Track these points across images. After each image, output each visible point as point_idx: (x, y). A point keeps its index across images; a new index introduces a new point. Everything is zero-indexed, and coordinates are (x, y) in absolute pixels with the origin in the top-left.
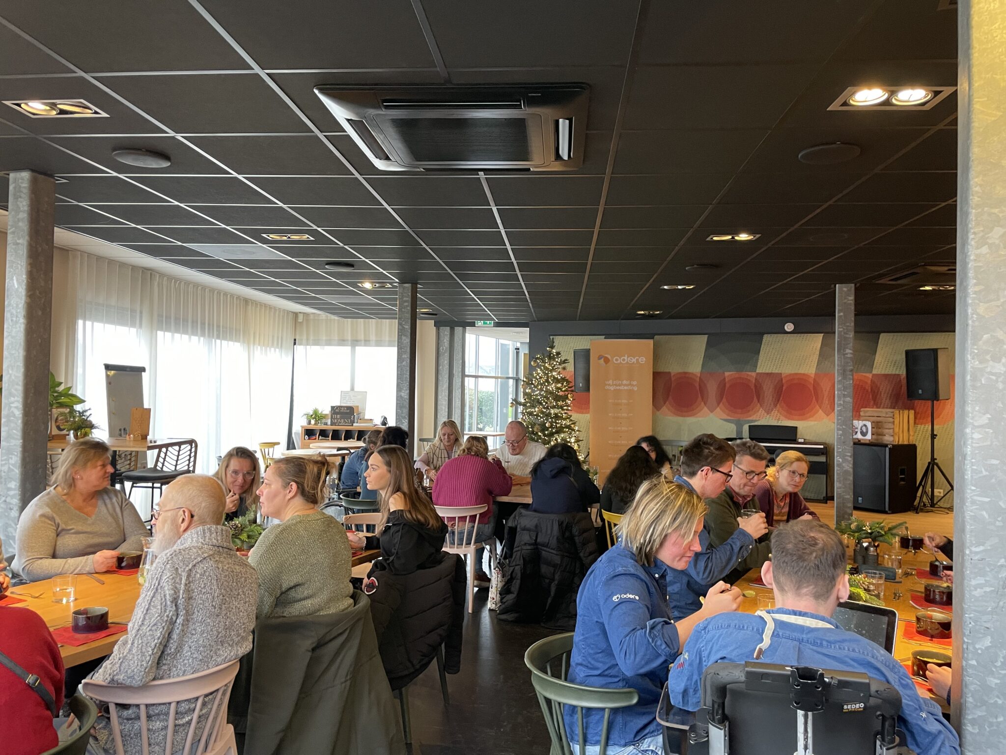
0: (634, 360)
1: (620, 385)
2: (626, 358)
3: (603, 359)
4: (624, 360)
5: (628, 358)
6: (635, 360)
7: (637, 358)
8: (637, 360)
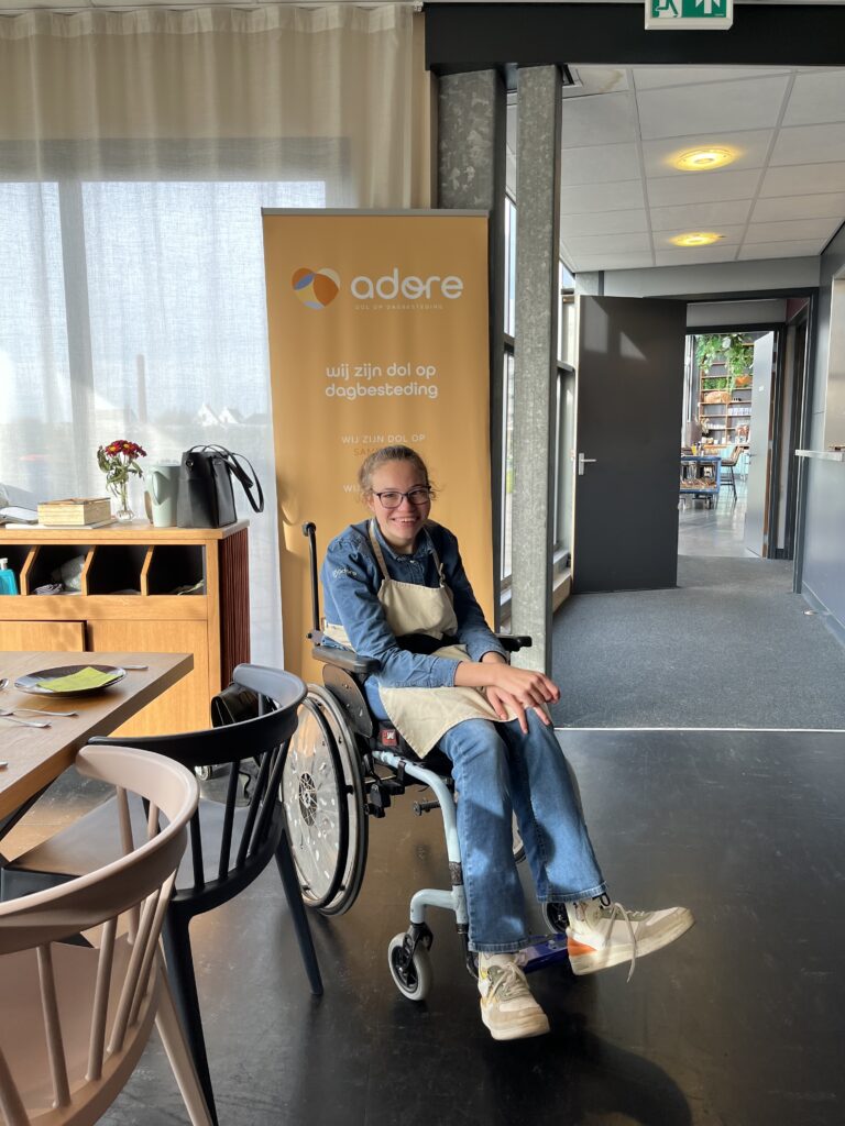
0: (423, 288)
1: (376, 382)
2: (395, 281)
3: (311, 287)
4: (387, 288)
5: (401, 280)
6: (427, 287)
7: (438, 279)
8: (436, 287)
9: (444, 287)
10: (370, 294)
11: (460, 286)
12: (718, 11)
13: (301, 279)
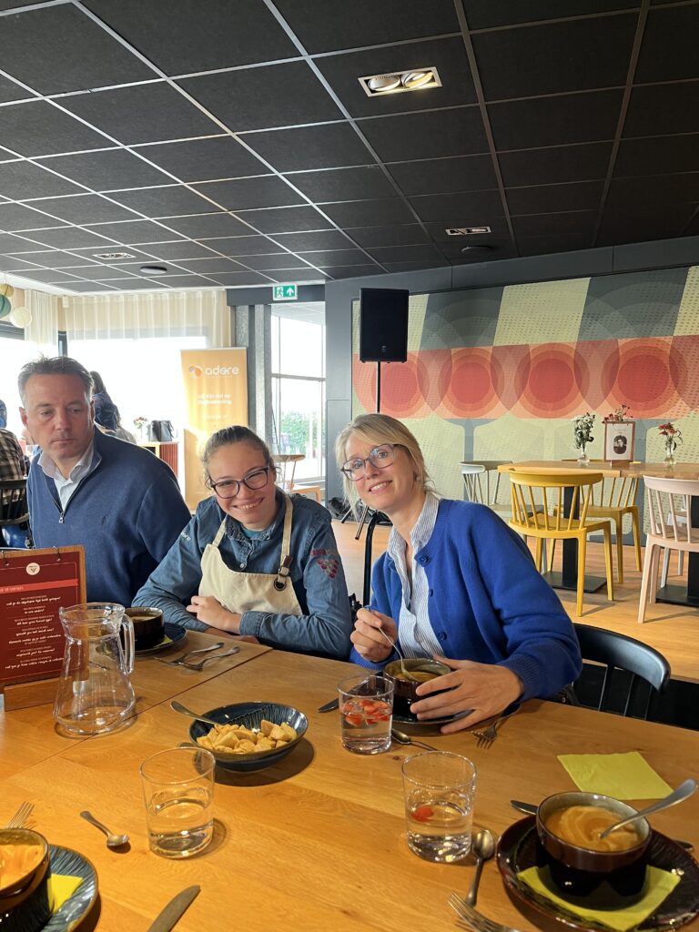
1: (213, 399)
3: (194, 371)
5: (220, 369)
7: (231, 368)
8: (230, 371)
12: (293, 295)
13: (191, 369)
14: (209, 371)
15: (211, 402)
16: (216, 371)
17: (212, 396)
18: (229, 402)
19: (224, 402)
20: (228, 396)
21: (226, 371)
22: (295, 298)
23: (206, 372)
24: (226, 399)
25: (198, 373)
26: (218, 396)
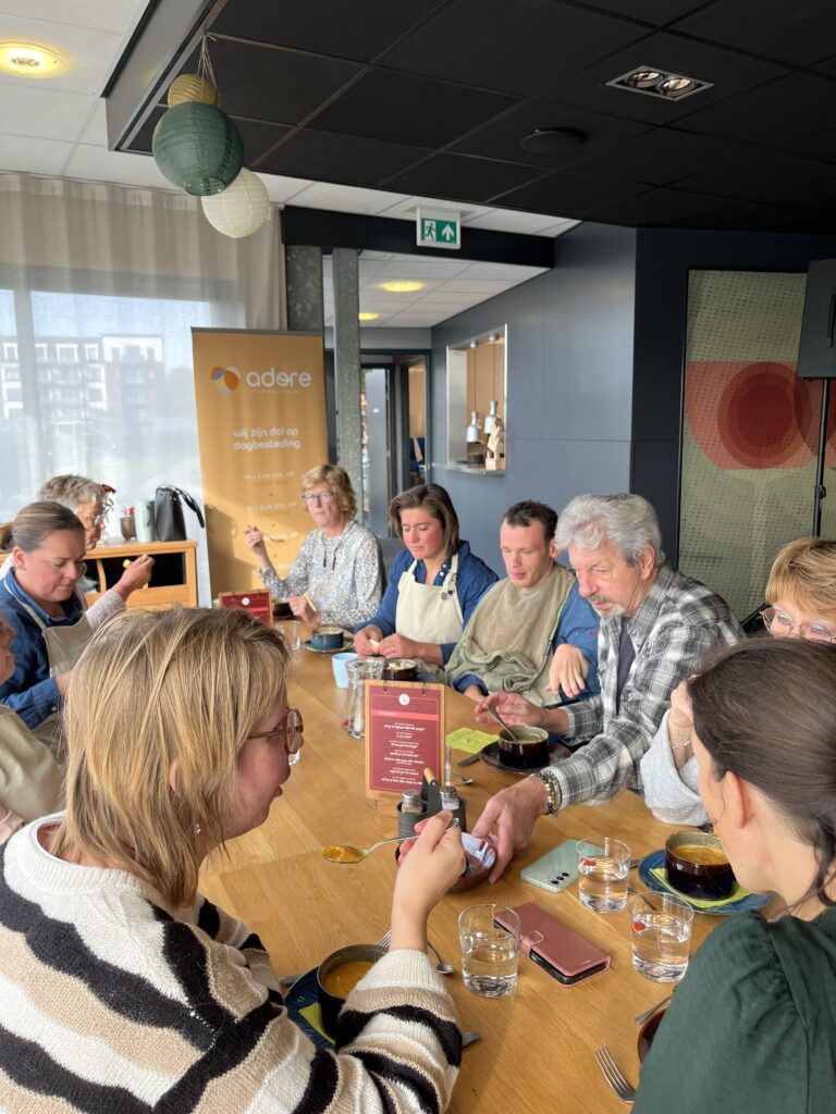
1: (264, 439)
2: (272, 376)
3: (223, 378)
5: (276, 374)
6: (291, 379)
7: (296, 374)
9: (301, 380)
10: (258, 384)
11: (309, 379)
12: (453, 239)
13: (217, 373)
14: (254, 379)
15: (261, 445)
16: (268, 379)
17: (261, 433)
18: (297, 445)
19: (287, 443)
20: (293, 432)
21: (288, 380)
22: (457, 245)
23: (250, 380)
24: (290, 438)
25: (233, 381)
26: (275, 432)
